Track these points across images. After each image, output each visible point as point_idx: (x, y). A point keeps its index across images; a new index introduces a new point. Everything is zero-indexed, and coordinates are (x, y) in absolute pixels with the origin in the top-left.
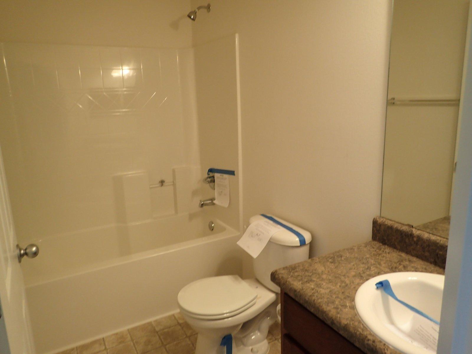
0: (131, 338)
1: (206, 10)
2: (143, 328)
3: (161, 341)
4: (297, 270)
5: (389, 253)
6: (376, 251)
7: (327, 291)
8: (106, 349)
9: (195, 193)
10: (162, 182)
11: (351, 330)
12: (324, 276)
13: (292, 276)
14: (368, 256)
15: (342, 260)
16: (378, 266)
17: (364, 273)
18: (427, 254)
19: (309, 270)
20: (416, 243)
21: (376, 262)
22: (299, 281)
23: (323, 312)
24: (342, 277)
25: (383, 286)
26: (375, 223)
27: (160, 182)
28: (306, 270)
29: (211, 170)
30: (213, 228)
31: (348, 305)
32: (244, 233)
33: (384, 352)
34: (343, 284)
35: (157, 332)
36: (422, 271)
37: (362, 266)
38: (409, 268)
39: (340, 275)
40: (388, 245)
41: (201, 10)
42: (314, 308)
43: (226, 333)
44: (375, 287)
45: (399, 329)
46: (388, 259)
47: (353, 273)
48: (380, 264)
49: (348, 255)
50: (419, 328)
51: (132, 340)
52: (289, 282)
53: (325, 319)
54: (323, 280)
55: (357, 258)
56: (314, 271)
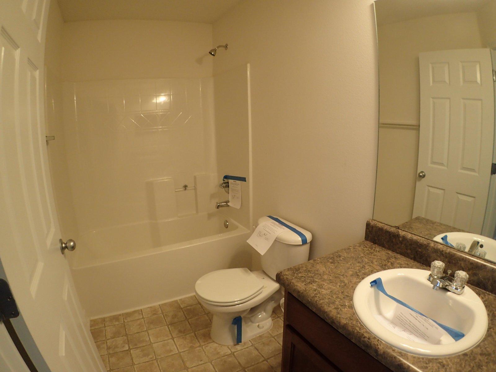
0: (162, 312)
1: (224, 49)
2: (171, 304)
3: (185, 316)
4: (301, 271)
5: (379, 252)
6: (368, 250)
7: (328, 292)
8: (143, 318)
9: (213, 196)
10: (185, 187)
11: (350, 329)
12: (325, 277)
13: (296, 278)
14: (362, 255)
15: (340, 260)
16: (371, 264)
17: (360, 271)
18: (409, 251)
19: (311, 270)
20: (401, 243)
21: (369, 260)
22: (303, 282)
23: (325, 312)
24: (342, 277)
25: (376, 283)
26: (368, 225)
27: (183, 187)
28: (309, 271)
29: (226, 177)
30: (228, 226)
31: (347, 304)
32: (253, 232)
33: (377, 347)
34: (343, 284)
35: (182, 309)
36: (405, 267)
37: (358, 265)
38: (395, 265)
39: (340, 275)
40: (378, 245)
41: (220, 48)
42: (316, 308)
43: (237, 315)
44: (370, 285)
45: (385, 318)
46: (379, 257)
47: (351, 273)
48: (372, 262)
49: (345, 255)
50: (399, 314)
51: (163, 313)
52: (293, 283)
53: (326, 318)
54: (324, 280)
55: (353, 257)
56: (316, 272)
